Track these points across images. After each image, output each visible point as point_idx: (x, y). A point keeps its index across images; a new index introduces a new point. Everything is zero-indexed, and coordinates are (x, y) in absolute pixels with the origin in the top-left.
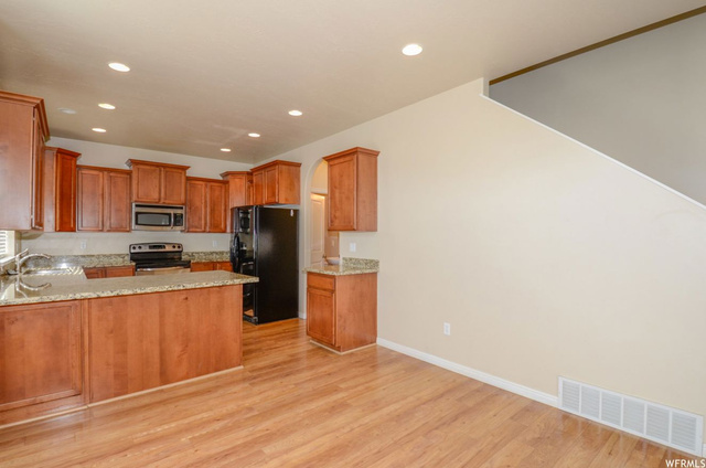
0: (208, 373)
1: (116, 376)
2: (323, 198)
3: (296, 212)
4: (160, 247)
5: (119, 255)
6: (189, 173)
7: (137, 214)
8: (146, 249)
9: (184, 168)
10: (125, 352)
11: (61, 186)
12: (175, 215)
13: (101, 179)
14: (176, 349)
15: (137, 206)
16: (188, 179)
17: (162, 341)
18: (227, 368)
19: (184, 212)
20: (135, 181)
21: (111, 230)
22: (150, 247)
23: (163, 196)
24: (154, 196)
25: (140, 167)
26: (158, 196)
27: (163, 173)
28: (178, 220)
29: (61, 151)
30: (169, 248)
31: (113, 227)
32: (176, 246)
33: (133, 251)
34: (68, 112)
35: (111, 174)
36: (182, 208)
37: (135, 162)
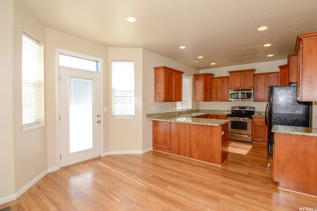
0: (206, 161)
1: (178, 148)
4: (244, 108)
6: (256, 72)
7: (231, 94)
9: (253, 70)
10: (180, 141)
11: (205, 86)
12: (247, 93)
13: (219, 82)
14: (194, 146)
15: (231, 90)
17: (190, 141)
18: (214, 163)
19: (252, 92)
20: (230, 80)
21: (222, 101)
22: (239, 108)
23: (242, 85)
24: (238, 85)
25: (232, 74)
26: (239, 85)
27: (242, 75)
28: (249, 96)
29: (204, 74)
30: (248, 109)
31: (223, 99)
32: (251, 108)
33: (232, 110)
34: (196, 62)
35: (222, 79)
36: (251, 90)
37: (230, 72)
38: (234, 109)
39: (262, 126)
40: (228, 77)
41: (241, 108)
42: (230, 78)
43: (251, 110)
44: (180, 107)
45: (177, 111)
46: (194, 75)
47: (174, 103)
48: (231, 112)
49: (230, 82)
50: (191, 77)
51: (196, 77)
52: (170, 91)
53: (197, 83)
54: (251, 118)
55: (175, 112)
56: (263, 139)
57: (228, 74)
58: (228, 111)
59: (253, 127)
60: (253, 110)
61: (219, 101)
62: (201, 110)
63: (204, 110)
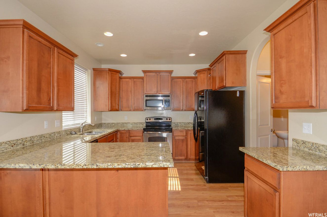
2: (269, 80)
3: (242, 93)
4: (160, 119)
5: (141, 123)
6: (173, 75)
7: (146, 100)
8: (152, 120)
9: (171, 72)
11: (111, 88)
12: (165, 100)
13: (130, 84)
15: (146, 96)
16: (173, 78)
19: (170, 98)
20: (145, 83)
21: (135, 110)
22: (155, 119)
23: (159, 89)
24: (154, 90)
25: (148, 74)
26: (156, 90)
27: (158, 76)
29: (110, 70)
30: (164, 120)
31: (136, 108)
32: (168, 119)
33: (147, 121)
34: (100, 45)
35: (135, 80)
36: (169, 96)
37: (144, 72)
38: (149, 121)
40: (142, 78)
41: (157, 119)
42: (145, 79)
43: (168, 120)
44: (68, 120)
45: (64, 128)
46: (94, 69)
47: (57, 114)
48: (145, 125)
49: (145, 85)
50: (90, 71)
51: (97, 73)
52: (44, 85)
53: (98, 83)
54: (172, 131)
55: (59, 132)
57: (142, 75)
60: (170, 121)
61: (130, 110)
62: (105, 123)
63: (108, 124)
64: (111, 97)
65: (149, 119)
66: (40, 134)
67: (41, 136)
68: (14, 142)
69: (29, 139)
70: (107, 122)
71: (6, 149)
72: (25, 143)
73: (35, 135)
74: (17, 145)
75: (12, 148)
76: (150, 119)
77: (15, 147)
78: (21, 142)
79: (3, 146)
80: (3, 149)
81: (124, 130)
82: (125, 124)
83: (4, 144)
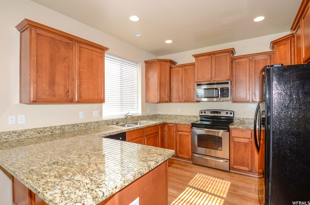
4: (217, 112)
8: (208, 114)
12: (221, 89)
15: (197, 85)
16: (235, 59)
19: (229, 86)
20: (196, 69)
21: (186, 101)
22: (211, 112)
23: (213, 75)
24: (207, 77)
25: (200, 58)
26: (210, 76)
27: (213, 59)
28: (224, 93)
30: (223, 114)
31: (187, 99)
32: (229, 112)
33: (201, 114)
34: (138, 35)
35: (186, 67)
36: (228, 83)
37: (196, 56)
38: (203, 114)
39: (246, 144)
40: (193, 64)
41: (214, 112)
42: (196, 65)
43: (229, 115)
44: (114, 111)
45: (105, 118)
46: (146, 62)
48: (199, 119)
49: (196, 73)
50: (140, 64)
51: (148, 65)
54: (229, 130)
56: (248, 167)
57: (193, 60)
58: (195, 116)
59: (232, 146)
60: (232, 116)
61: (181, 102)
62: (160, 115)
63: (163, 115)
64: (160, 89)
65: (203, 112)
66: (73, 123)
67: (74, 126)
68: (41, 130)
69: (59, 127)
70: (162, 113)
71: (32, 135)
72: (54, 131)
73: (66, 124)
74: (45, 132)
75: (38, 135)
76: (205, 112)
77: (42, 134)
78: (49, 129)
79: (28, 133)
80: (29, 135)
81: (171, 123)
82: (178, 117)
83: (29, 131)
